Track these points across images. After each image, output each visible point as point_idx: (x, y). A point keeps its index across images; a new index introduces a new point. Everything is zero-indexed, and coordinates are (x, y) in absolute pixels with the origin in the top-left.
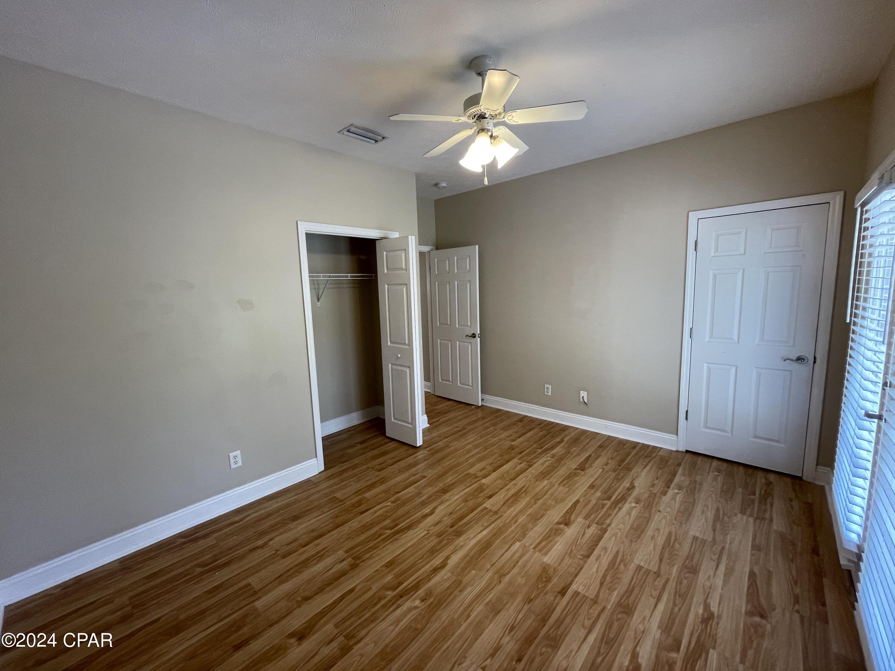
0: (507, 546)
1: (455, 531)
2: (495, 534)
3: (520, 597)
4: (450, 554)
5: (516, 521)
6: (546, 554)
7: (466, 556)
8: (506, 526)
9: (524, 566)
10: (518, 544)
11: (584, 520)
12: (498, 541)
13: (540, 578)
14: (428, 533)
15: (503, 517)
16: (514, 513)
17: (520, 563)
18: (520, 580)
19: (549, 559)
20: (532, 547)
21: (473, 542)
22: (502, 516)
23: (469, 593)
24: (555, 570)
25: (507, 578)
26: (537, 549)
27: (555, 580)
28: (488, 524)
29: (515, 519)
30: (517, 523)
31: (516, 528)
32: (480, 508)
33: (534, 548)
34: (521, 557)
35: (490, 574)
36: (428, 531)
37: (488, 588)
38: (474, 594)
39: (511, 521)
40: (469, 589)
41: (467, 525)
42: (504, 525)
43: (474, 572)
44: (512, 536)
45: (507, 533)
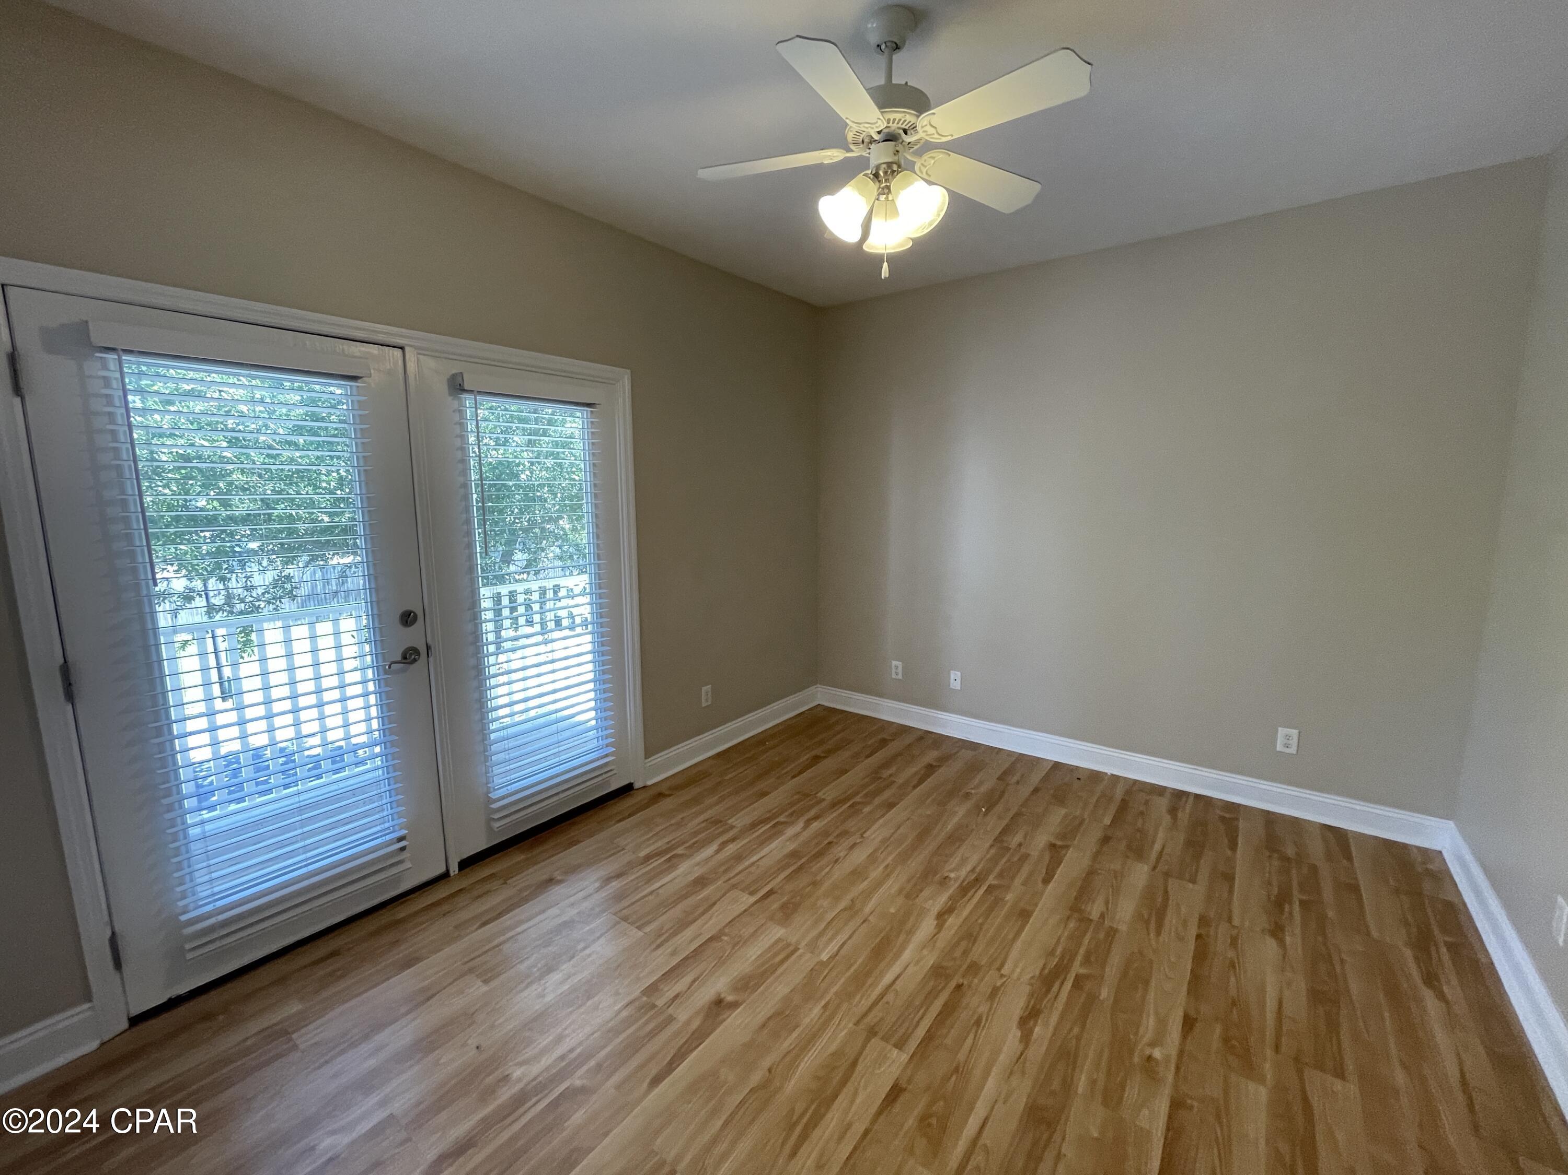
0: (842, 952)
1: (948, 978)
2: (868, 974)
3: (827, 884)
4: (937, 933)
5: (825, 1007)
6: (779, 940)
7: (911, 933)
8: (847, 995)
9: (816, 922)
10: (824, 957)
11: (675, 1016)
12: (860, 961)
13: (796, 907)
14: (999, 969)
15: (854, 1020)
16: (829, 1032)
17: (823, 926)
18: (825, 903)
19: (778, 932)
20: (801, 951)
21: (907, 955)
22: (857, 1023)
23: (892, 885)
24: (771, 918)
25: (843, 904)
26: (791, 948)
27: (776, 906)
28: (885, 1000)
29: (829, 1012)
30: (823, 1003)
31: (826, 991)
32: (913, 1045)
33: (796, 950)
34: (821, 934)
35: (867, 910)
36: (1002, 976)
37: (867, 895)
38: (886, 886)
39: (838, 1006)
40: (893, 891)
41: (929, 993)
42: (850, 996)
43: (892, 910)
44: (834, 974)
45: (843, 980)
